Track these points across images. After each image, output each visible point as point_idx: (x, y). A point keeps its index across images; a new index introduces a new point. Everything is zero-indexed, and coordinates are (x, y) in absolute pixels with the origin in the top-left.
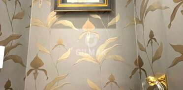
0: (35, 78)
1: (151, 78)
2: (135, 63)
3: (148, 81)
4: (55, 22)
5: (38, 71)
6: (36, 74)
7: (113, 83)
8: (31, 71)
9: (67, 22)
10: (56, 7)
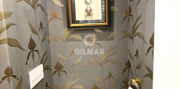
0: (59, 77)
1: (134, 81)
2: (126, 64)
3: (132, 81)
4: (69, 36)
5: (61, 72)
6: (59, 74)
7: (111, 78)
8: (55, 72)
9: (77, 36)
10: (69, 27)
